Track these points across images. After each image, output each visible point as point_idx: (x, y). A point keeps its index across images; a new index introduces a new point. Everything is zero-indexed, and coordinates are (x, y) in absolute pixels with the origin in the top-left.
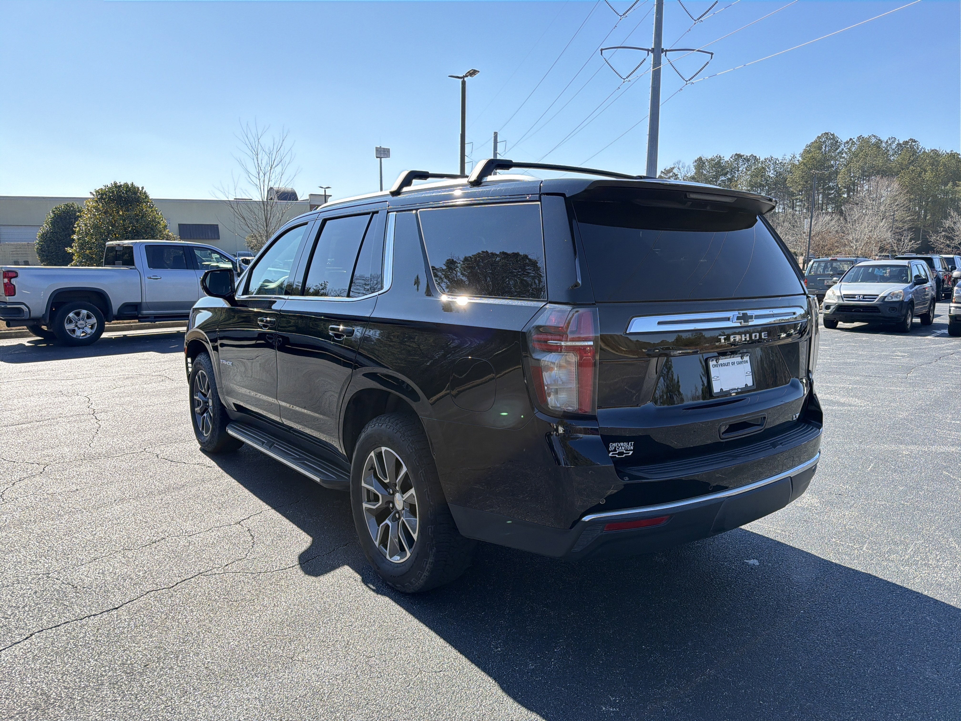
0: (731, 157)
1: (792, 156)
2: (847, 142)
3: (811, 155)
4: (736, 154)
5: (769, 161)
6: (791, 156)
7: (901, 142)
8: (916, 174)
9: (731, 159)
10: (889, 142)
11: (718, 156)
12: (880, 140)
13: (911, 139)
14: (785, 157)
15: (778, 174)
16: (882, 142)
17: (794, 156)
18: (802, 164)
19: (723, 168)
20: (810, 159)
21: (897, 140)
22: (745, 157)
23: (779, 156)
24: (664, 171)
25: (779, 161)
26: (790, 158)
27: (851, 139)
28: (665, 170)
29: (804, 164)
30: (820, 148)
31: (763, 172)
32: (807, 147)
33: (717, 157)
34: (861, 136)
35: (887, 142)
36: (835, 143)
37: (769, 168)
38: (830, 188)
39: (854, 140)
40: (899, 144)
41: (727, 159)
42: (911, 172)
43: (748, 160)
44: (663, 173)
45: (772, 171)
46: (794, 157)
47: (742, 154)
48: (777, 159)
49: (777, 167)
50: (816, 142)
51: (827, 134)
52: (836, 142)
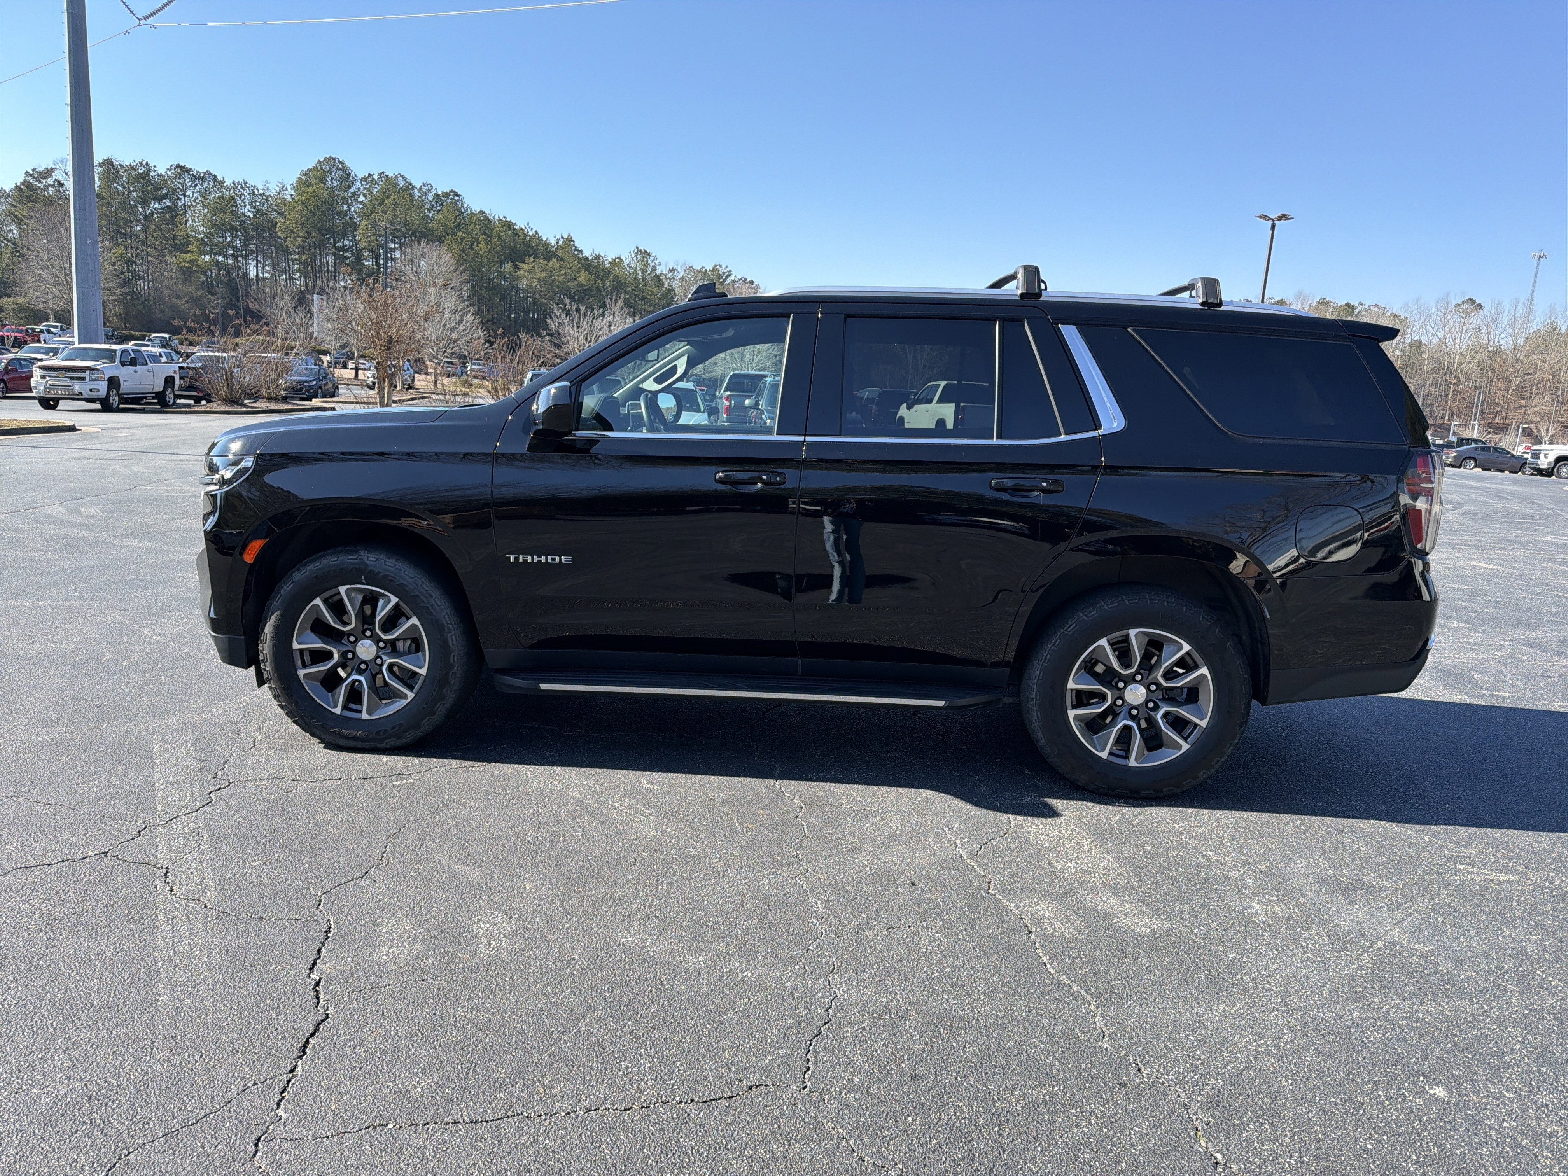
0: (169, 169)
1: (281, 186)
2: (365, 179)
3: (310, 190)
4: (178, 166)
5: (242, 188)
6: (278, 186)
7: (440, 193)
8: (466, 244)
9: (169, 173)
10: (424, 190)
11: (144, 163)
12: (411, 184)
13: (452, 191)
14: (267, 185)
15: (258, 213)
16: (413, 188)
17: (283, 187)
18: (300, 203)
19: (157, 187)
20: (311, 196)
21: (434, 188)
22: (195, 173)
23: (257, 181)
24: (31, 173)
25: (258, 191)
26: (278, 189)
27: (370, 175)
28: (34, 170)
29: (303, 203)
30: (323, 180)
31: (233, 206)
32: (302, 174)
33: (141, 163)
34: (383, 172)
35: (421, 189)
36: (346, 177)
37: (243, 201)
38: (344, 249)
39: (376, 177)
40: (436, 195)
41: (162, 169)
42: (460, 240)
43: (202, 179)
44: (31, 175)
45: (248, 207)
46: (283, 189)
47: (188, 166)
48: (255, 187)
49: (256, 201)
50: (315, 168)
51: (334, 159)
52: (348, 175)
